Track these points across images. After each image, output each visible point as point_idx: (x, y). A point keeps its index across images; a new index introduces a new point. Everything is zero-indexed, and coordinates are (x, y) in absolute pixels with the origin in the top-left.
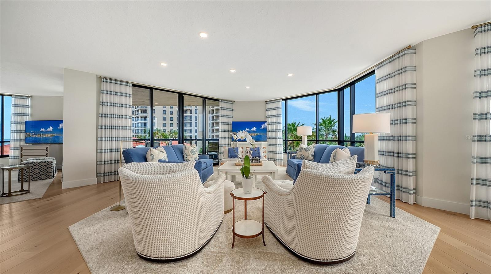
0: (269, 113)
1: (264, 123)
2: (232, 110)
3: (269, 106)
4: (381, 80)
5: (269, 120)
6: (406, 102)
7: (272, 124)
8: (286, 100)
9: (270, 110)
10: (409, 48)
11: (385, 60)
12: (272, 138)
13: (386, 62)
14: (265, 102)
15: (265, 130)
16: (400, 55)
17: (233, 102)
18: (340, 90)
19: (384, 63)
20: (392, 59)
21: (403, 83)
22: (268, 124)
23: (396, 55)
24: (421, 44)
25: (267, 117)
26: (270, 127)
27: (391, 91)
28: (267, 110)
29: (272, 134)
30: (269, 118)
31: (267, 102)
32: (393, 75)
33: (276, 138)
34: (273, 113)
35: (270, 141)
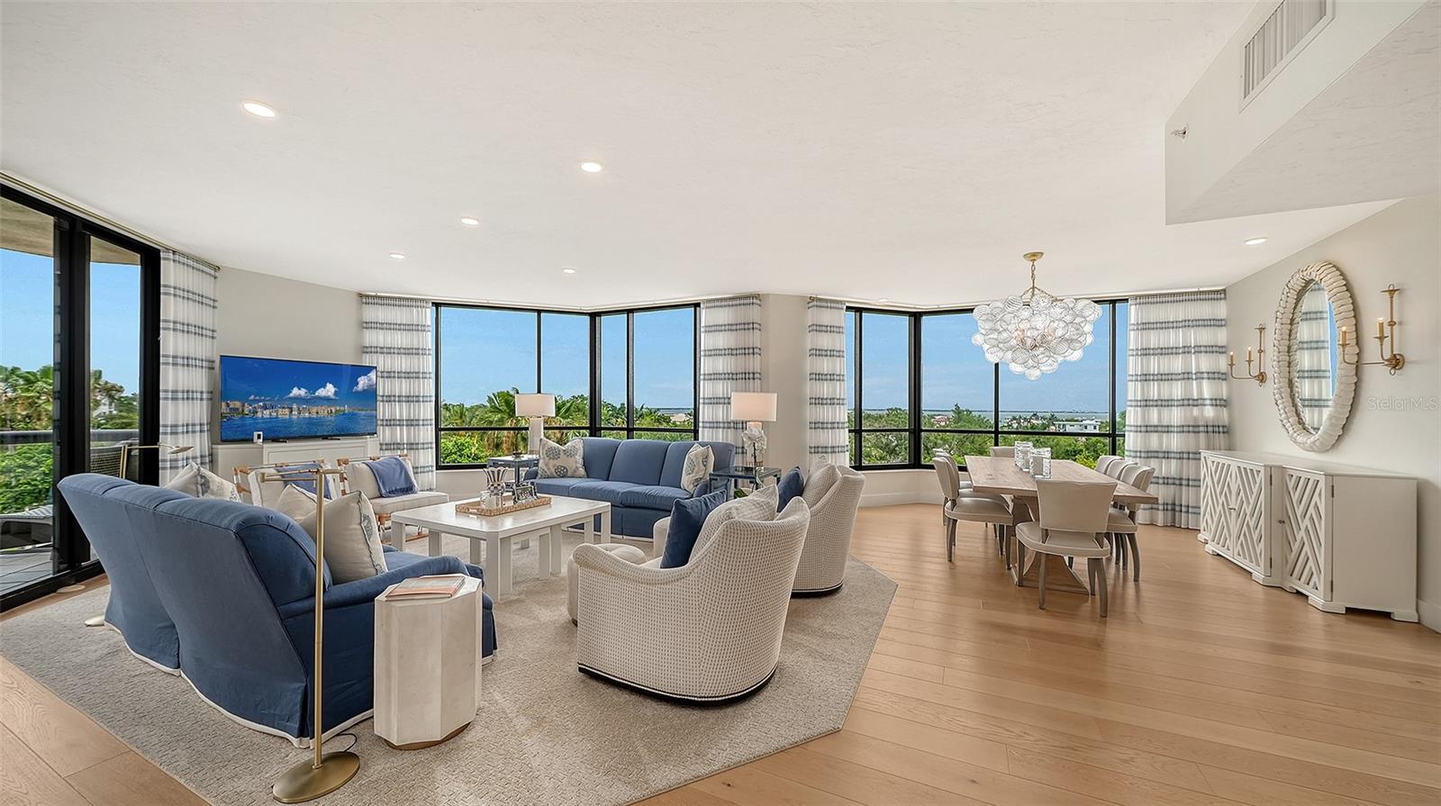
0: (374, 338)
1: (367, 370)
2: (213, 304)
3: (375, 314)
4: (713, 329)
5: (381, 362)
6: (754, 374)
7: (389, 375)
8: (437, 305)
9: (382, 329)
10: (757, 296)
11: (722, 300)
12: (391, 423)
13: (723, 303)
14: (355, 298)
16: (746, 301)
17: (217, 268)
18: (594, 316)
19: (718, 304)
20: (734, 303)
21: (751, 346)
22: (379, 374)
23: (740, 298)
24: (768, 295)
25: (365, 350)
26: (383, 388)
27: (731, 352)
28: (365, 325)
30: (381, 356)
31: (364, 298)
32: (734, 327)
33: (412, 423)
34: (398, 339)
35: (385, 434)
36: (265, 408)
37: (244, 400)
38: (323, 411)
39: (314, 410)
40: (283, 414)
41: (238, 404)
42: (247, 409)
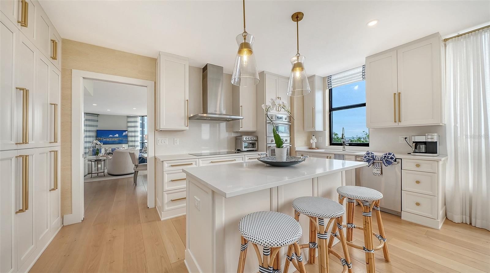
0: (130, 124)
1: (125, 131)
2: (97, 121)
3: (130, 120)
5: (130, 129)
7: (131, 132)
8: (142, 117)
12: (132, 141)
15: (126, 136)
17: (98, 115)
22: (128, 132)
25: (128, 127)
26: (130, 134)
28: (128, 122)
29: (132, 139)
30: (130, 128)
31: (128, 117)
33: (135, 141)
34: (133, 124)
35: (131, 144)
36: (104, 139)
37: (101, 138)
38: (116, 139)
39: (114, 139)
40: (108, 140)
41: (100, 138)
42: (101, 139)
